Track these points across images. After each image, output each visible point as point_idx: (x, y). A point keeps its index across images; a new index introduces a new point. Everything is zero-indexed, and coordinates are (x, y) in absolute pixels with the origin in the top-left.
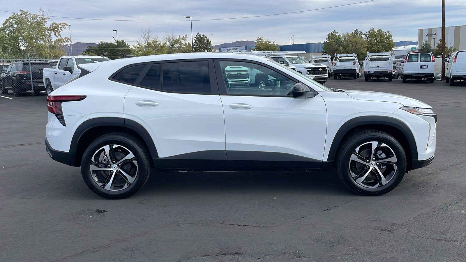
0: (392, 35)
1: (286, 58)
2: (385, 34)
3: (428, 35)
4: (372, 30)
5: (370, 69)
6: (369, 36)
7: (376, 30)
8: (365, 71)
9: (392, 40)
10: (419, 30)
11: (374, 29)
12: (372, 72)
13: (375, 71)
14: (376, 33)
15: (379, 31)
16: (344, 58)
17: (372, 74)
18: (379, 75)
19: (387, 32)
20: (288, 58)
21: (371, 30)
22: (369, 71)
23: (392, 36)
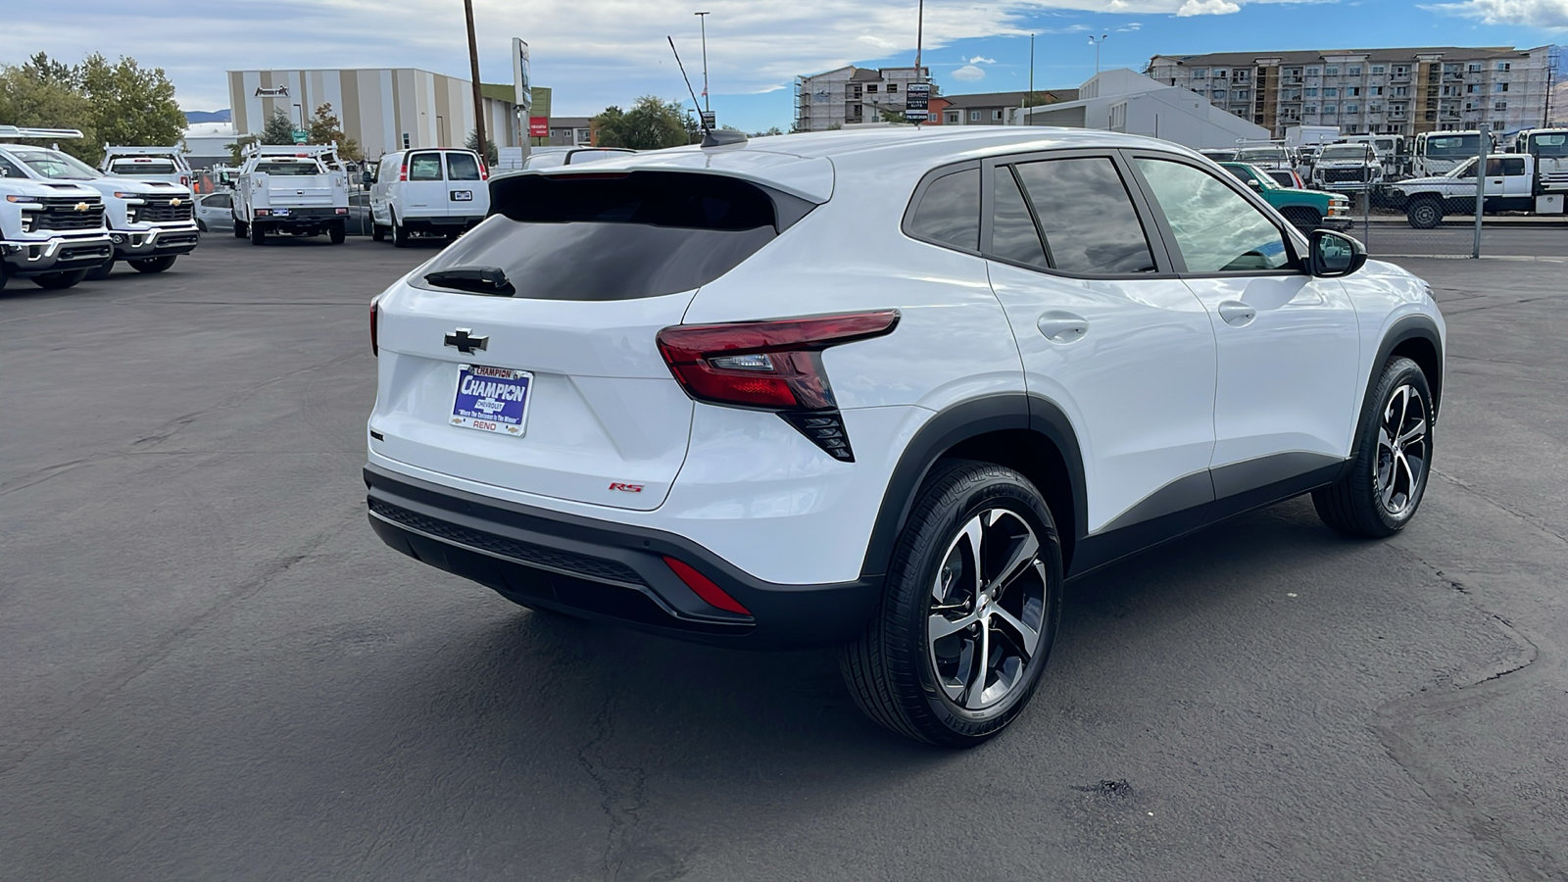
0: (171, 84)
1: (12, 153)
2: (147, 79)
3: (259, 91)
4: (96, 63)
5: (272, 202)
6: (86, 83)
7: (110, 64)
8: (255, 210)
9: (173, 102)
10: (229, 72)
11: (101, 58)
12: (281, 213)
13: (290, 209)
14: (114, 74)
15: (124, 70)
16: (131, 161)
17: (284, 219)
18: (308, 222)
19: (154, 73)
20: (18, 154)
21: (90, 63)
22: (269, 210)
23: (174, 88)
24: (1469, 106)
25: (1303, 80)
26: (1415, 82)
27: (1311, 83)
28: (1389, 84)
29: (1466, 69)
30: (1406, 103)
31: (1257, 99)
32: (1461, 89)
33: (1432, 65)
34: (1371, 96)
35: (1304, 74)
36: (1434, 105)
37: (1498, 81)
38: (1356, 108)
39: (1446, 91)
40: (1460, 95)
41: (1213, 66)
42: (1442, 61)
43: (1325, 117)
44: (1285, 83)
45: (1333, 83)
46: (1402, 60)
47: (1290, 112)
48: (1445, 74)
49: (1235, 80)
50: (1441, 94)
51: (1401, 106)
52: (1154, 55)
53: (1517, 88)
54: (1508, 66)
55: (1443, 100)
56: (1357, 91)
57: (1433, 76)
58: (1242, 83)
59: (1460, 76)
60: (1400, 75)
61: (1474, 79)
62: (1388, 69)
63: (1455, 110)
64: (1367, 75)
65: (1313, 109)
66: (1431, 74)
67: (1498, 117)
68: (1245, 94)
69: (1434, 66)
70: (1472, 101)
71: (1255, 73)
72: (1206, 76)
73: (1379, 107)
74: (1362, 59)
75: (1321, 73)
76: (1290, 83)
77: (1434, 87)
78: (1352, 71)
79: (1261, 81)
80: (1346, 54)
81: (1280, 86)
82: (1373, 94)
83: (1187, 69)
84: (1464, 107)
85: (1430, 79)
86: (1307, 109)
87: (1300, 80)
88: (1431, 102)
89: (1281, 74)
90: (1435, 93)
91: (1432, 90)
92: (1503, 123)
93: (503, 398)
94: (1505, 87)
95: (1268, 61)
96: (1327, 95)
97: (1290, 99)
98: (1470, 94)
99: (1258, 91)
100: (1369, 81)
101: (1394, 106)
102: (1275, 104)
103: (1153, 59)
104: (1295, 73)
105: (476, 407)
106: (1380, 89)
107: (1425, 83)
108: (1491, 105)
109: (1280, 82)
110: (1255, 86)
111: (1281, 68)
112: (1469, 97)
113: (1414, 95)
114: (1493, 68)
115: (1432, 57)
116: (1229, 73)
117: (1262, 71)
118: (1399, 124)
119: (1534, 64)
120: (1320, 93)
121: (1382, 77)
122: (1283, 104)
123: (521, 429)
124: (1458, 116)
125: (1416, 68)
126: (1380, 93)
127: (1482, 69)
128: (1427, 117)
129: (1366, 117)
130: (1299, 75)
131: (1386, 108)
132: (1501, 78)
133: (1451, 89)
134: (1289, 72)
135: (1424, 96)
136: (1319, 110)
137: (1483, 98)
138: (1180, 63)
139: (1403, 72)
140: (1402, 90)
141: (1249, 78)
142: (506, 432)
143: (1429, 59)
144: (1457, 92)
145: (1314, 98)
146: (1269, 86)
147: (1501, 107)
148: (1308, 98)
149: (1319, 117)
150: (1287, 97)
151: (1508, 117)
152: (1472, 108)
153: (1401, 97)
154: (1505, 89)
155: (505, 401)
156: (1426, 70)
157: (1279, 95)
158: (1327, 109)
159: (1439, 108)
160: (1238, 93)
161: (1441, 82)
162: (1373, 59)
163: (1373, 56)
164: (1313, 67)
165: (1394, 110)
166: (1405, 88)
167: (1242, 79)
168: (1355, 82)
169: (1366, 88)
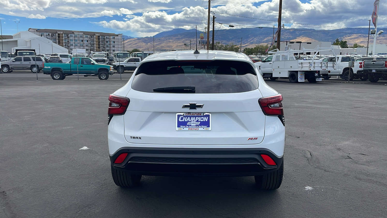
24: (107, 46)
25: (69, 37)
26: (95, 40)
27: (71, 38)
28: (89, 40)
29: (106, 38)
30: (94, 44)
31: (58, 41)
32: (105, 42)
33: (98, 36)
34: (85, 42)
35: (69, 36)
36: (100, 45)
37: (113, 41)
38: (82, 45)
39: (102, 43)
40: (105, 43)
41: (46, 32)
42: (101, 35)
43: (76, 47)
44: (65, 38)
45: (76, 39)
46: (92, 34)
47: (67, 45)
48: (101, 38)
49: (52, 36)
50: (101, 43)
51: (92, 45)
52: (30, 28)
53: (117, 43)
54: (114, 37)
55: (102, 44)
56: (82, 41)
57: (99, 39)
58: (54, 37)
59: (104, 39)
60: (92, 38)
61: (107, 40)
62: (89, 36)
63: (104, 47)
64: (84, 37)
65: (73, 45)
66: (98, 38)
67: (113, 49)
68: (55, 40)
69: (99, 36)
70: (107, 45)
71: (57, 35)
72: (44, 35)
73: (88, 45)
74: (83, 33)
75: (73, 36)
76: (66, 38)
77: (99, 41)
78: (80, 36)
79: (59, 37)
80: (79, 32)
81: (64, 39)
82: (86, 42)
83: (39, 32)
84: (106, 46)
85: (98, 39)
86: (71, 44)
87: (68, 37)
88: (99, 45)
89: (64, 35)
90: (100, 42)
91: (99, 42)
92: (114, 50)
93: (199, 121)
94: (114, 42)
95: (60, 32)
96: (75, 41)
97: (66, 42)
98: (107, 43)
99: (58, 39)
100: (85, 39)
101: (91, 45)
102: (63, 43)
103: (29, 29)
104: (67, 35)
105: (187, 124)
106: (87, 41)
107: (97, 40)
108: (112, 46)
109: (64, 38)
110: (57, 38)
111: (63, 34)
112: (107, 44)
113: (95, 43)
114: (111, 38)
115: (98, 34)
116: (50, 34)
117: (59, 34)
118: (93, 49)
119: (119, 37)
120: (74, 41)
121: (88, 38)
122: (65, 43)
123: (210, 129)
124: (105, 48)
125: (95, 36)
126: (87, 42)
127: (109, 38)
128: (98, 48)
129: (85, 47)
130: (68, 36)
131: (89, 45)
132: (113, 40)
133: (103, 42)
134: (65, 35)
135: (97, 43)
136: (74, 45)
137: (110, 44)
138: (37, 31)
139: (92, 37)
140: (92, 41)
141: (56, 36)
142: (204, 130)
143: (97, 35)
144: (104, 43)
145: (72, 42)
146: (61, 38)
147: (114, 47)
148: (71, 42)
149: (74, 47)
150: (66, 41)
151: (115, 49)
152: (108, 46)
153: (92, 43)
154: (114, 43)
155: (200, 121)
156: (97, 37)
157: (64, 41)
158: (75, 45)
159: (101, 46)
160: (53, 40)
161: (101, 40)
162: (85, 34)
163: (85, 33)
164: (71, 34)
165: (91, 46)
166: (93, 41)
167: (54, 36)
168: (81, 39)
169: (84, 40)
